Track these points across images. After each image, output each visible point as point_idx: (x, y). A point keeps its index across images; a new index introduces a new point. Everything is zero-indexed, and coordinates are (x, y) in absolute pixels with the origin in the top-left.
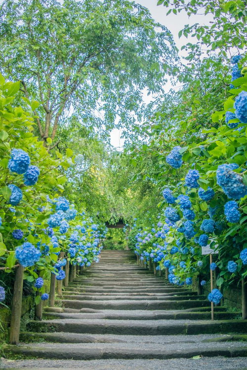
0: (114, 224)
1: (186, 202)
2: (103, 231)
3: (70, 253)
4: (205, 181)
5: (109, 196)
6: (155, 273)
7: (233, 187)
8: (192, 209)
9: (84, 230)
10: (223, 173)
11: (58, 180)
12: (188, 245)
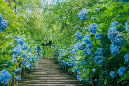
0: (46, 44)
1: (88, 40)
2: (40, 48)
3: (23, 64)
4: (100, 29)
5: (44, 28)
6: (69, 72)
7: (117, 40)
8: (91, 43)
9: (30, 49)
10: (112, 32)
11: (17, 25)
12: (88, 60)
